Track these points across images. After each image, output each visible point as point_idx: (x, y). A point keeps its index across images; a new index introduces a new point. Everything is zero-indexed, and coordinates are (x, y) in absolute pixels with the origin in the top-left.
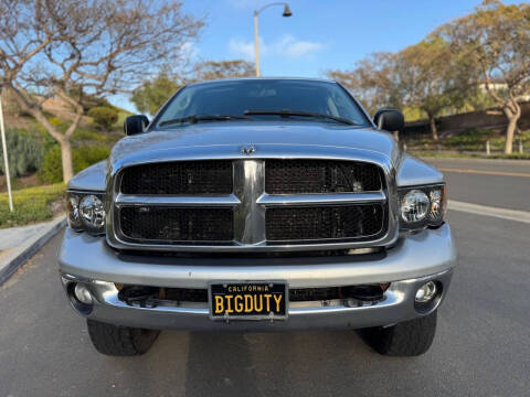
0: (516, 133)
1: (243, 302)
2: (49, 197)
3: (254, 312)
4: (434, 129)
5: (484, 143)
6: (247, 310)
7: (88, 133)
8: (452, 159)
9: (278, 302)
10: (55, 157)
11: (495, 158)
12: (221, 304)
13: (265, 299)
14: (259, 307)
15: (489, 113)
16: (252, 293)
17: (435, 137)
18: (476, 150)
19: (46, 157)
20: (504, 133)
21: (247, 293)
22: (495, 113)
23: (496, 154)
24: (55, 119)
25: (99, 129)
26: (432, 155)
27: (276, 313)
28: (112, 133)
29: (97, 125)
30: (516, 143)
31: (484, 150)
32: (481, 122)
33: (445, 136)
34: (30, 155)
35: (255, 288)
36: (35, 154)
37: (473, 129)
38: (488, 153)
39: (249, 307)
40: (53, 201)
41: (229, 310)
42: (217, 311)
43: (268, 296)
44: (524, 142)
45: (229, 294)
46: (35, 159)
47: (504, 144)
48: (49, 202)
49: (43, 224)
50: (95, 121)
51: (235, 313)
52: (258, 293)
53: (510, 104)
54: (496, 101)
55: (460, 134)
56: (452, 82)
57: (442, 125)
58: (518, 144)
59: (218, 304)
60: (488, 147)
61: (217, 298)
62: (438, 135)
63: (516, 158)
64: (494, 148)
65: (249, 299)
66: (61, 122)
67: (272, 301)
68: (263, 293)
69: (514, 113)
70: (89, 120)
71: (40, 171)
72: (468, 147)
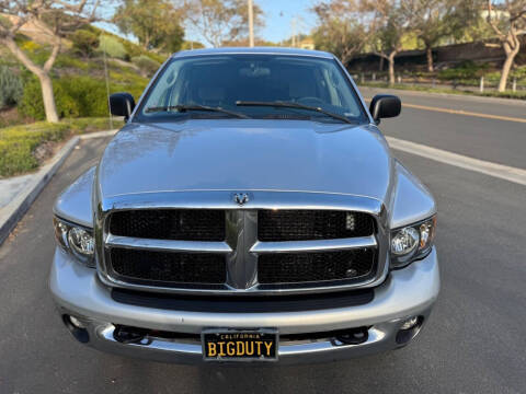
0: (512, 68)
1: (235, 347)
2: (33, 141)
3: (245, 355)
4: (430, 60)
5: (478, 79)
6: (238, 354)
7: (68, 60)
8: (444, 95)
9: (268, 347)
10: (35, 90)
11: (488, 95)
12: (214, 349)
13: (256, 346)
14: (250, 351)
15: (487, 45)
16: (244, 340)
17: (431, 68)
18: (470, 85)
19: (26, 90)
20: (500, 66)
21: (239, 339)
22: (493, 45)
23: (489, 91)
24: (31, 43)
25: (79, 55)
26: (426, 89)
27: (266, 355)
28: (94, 59)
29: (77, 50)
30: (510, 80)
31: (479, 86)
32: (479, 54)
33: (440, 68)
34: (7, 87)
35: (246, 336)
36: (13, 87)
37: (469, 61)
38: (482, 90)
39: (241, 351)
40: (38, 145)
41: (222, 353)
42: (210, 354)
43: (259, 343)
44: (518, 79)
45: (222, 341)
46: (13, 92)
47: (499, 80)
48: (34, 148)
49: (29, 176)
50: (75, 46)
51: (227, 356)
52: (249, 340)
53: (510, 39)
54: (495, 33)
55: (456, 66)
56: (453, 9)
57: (439, 55)
58: (512, 81)
59: (210, 349)
60: (482, 83)
61: (210, 344)
62: (434, 67)
63: (508, 97)
64: (488, 83)
65: (241, 345)
66: (38, 46)
67: (263, 347)
68: (254, 340)
69: (512, 49)
70: (68, 44)
71: (20, 104)
72: (463, 81)
